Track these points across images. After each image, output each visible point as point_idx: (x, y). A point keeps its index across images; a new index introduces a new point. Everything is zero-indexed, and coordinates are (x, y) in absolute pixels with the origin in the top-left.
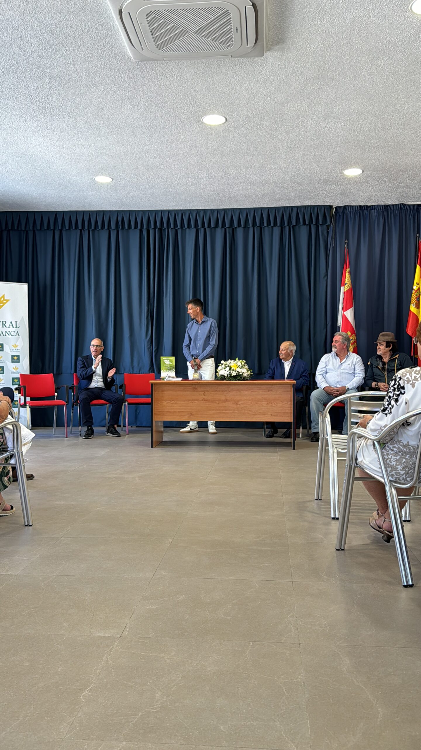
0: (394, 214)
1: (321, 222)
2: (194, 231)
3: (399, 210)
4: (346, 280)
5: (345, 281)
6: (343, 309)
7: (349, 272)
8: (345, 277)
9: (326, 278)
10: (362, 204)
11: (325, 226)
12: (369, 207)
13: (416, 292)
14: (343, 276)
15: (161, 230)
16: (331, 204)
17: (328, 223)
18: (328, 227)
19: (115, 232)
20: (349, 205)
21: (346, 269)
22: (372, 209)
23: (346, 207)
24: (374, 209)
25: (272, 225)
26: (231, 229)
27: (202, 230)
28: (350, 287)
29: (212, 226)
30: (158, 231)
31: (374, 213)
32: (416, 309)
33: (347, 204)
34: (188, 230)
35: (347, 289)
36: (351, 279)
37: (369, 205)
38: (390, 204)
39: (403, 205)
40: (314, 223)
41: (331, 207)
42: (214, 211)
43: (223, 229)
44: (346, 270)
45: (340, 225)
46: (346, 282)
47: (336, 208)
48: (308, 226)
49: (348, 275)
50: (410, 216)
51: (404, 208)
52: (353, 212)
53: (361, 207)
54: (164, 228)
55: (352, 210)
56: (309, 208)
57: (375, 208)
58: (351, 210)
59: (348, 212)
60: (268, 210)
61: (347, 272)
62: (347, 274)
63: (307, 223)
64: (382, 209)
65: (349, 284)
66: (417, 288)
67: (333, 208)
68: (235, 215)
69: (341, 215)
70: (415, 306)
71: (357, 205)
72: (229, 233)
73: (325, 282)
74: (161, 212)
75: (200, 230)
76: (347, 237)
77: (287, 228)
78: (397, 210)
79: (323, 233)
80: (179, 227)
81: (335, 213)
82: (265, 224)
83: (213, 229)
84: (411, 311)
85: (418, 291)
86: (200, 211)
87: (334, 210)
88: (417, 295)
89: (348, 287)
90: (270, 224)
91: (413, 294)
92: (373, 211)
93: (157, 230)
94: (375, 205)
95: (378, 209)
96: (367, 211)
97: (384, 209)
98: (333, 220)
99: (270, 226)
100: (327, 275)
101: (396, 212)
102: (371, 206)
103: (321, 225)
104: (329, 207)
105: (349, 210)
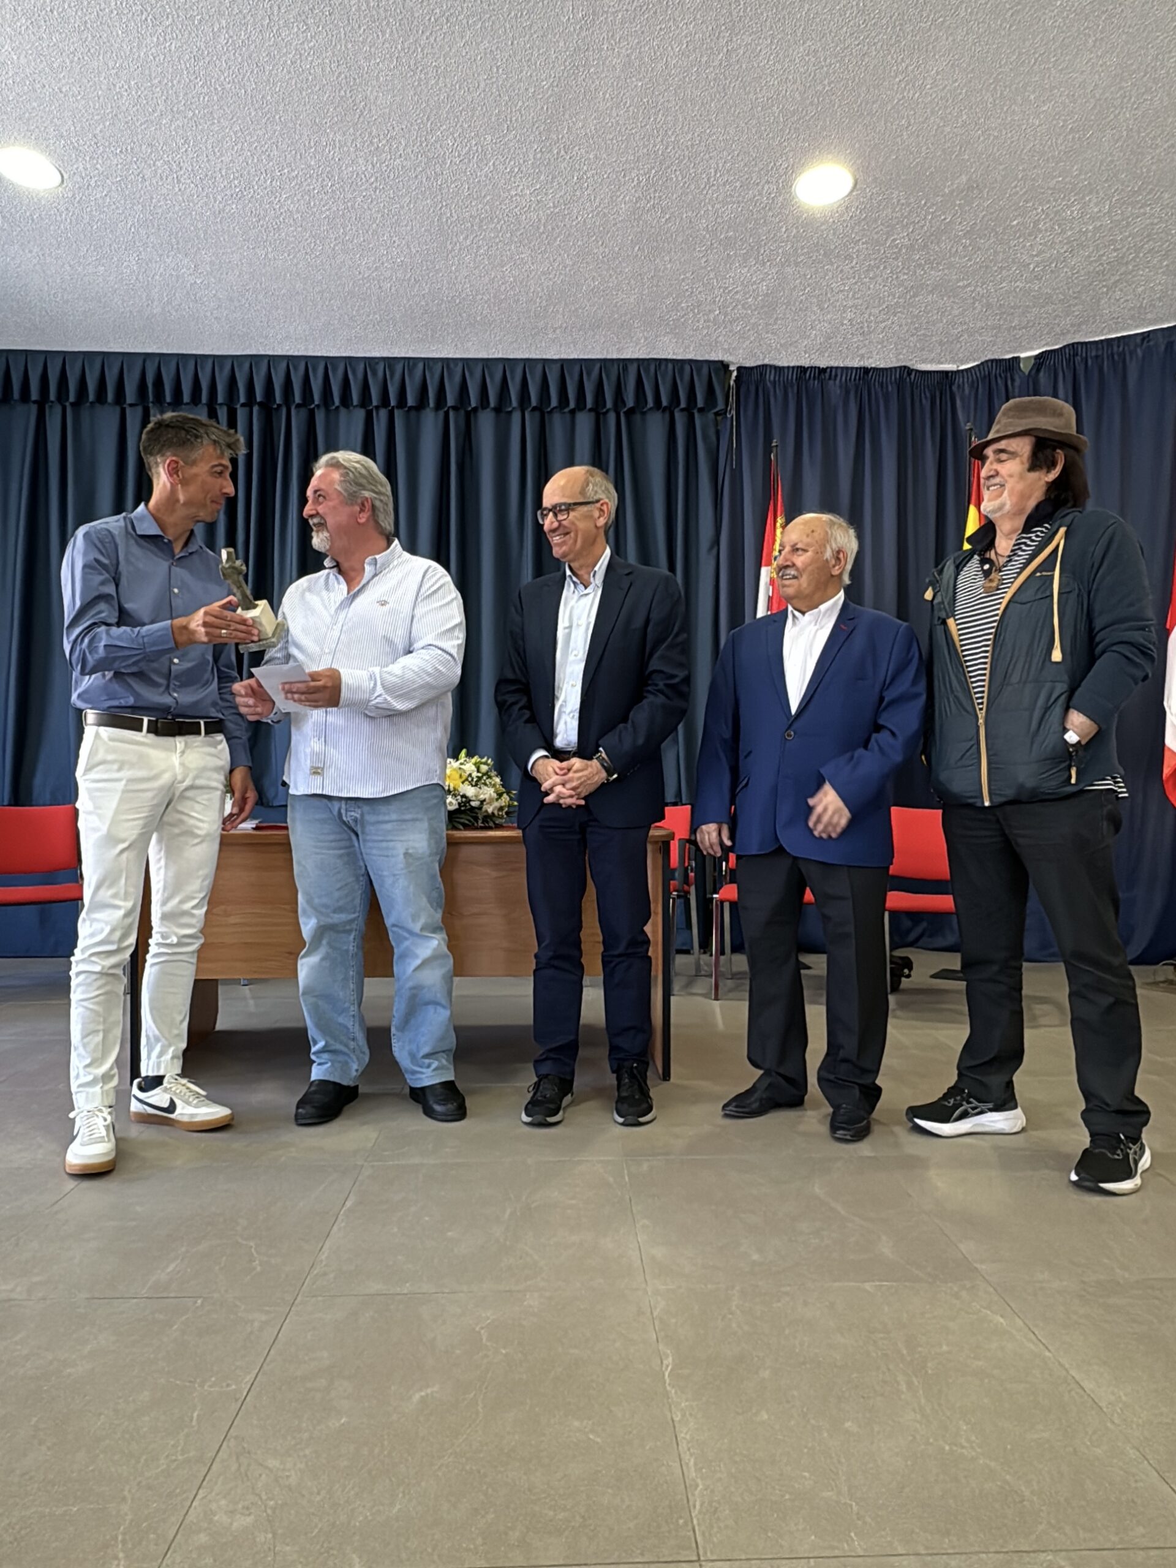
0: (885, 390)
1: (700, 403)
2: (360, 415)
3: (896, 382)
9: (714, 551)
10: (805, 363)
11: (711, 415)
12: (823, 371)
15: (268, 408)
16: (726, 358)
17: (720, 406)
18: (720, 417)
19: (139, 410)
20: (771, 363)
22: (829, 379)
23: (763, 369)
25: (572, 405)
26: (462, 412)
27: (383, 413)
29: (411, 401)
30: (260, 413)
31: (835, 389)
33: (766, 362)
34: (343, 411)
37: (823, 364)
38: (873, 366)
39: (906, 370)
41: (724, 366)
42: (415, 365)
43: (441, 413)
45: (750, 413)
47: (739, 369)
48: (667, 415)
50: (924, 401)
51: (908, 379)
52: (782, 384)
53: (802, 370)
54: (275, 406)
55: (780, 377)
56: (670, 366)
57: (836, 376)
58: (777, 379)
59: (768, 384)
60: (562, 367)
63: (665, 403)
64: (855, 379)
67: (731, 372)
68: (471, 374)
69: (750, 388)
71: (792, 365)
72: (456, 422)
73: (712, 563)
74: (266, 361)
75: (377, 414)
77: (612, 417)
78: (891, 383)
79: (705, 437)
80: (317, 401)
81: (735, 380)
82: (554, 402)
83: (413, 413)
86: (377, 363)
87: (735, 374)
90: (568, 404)
92: (831, 382)
93: (256, 409)
94: (837, 368)
95: (844, 378)
96: (816, 382)
97: (860, 379)
98: (732, 399)
99: (566, 410)
100: (717, 542)
101: (890, 388)
102: (826, 368)
103: (700, 410)
104: (720, 365)
105: (772, 378)
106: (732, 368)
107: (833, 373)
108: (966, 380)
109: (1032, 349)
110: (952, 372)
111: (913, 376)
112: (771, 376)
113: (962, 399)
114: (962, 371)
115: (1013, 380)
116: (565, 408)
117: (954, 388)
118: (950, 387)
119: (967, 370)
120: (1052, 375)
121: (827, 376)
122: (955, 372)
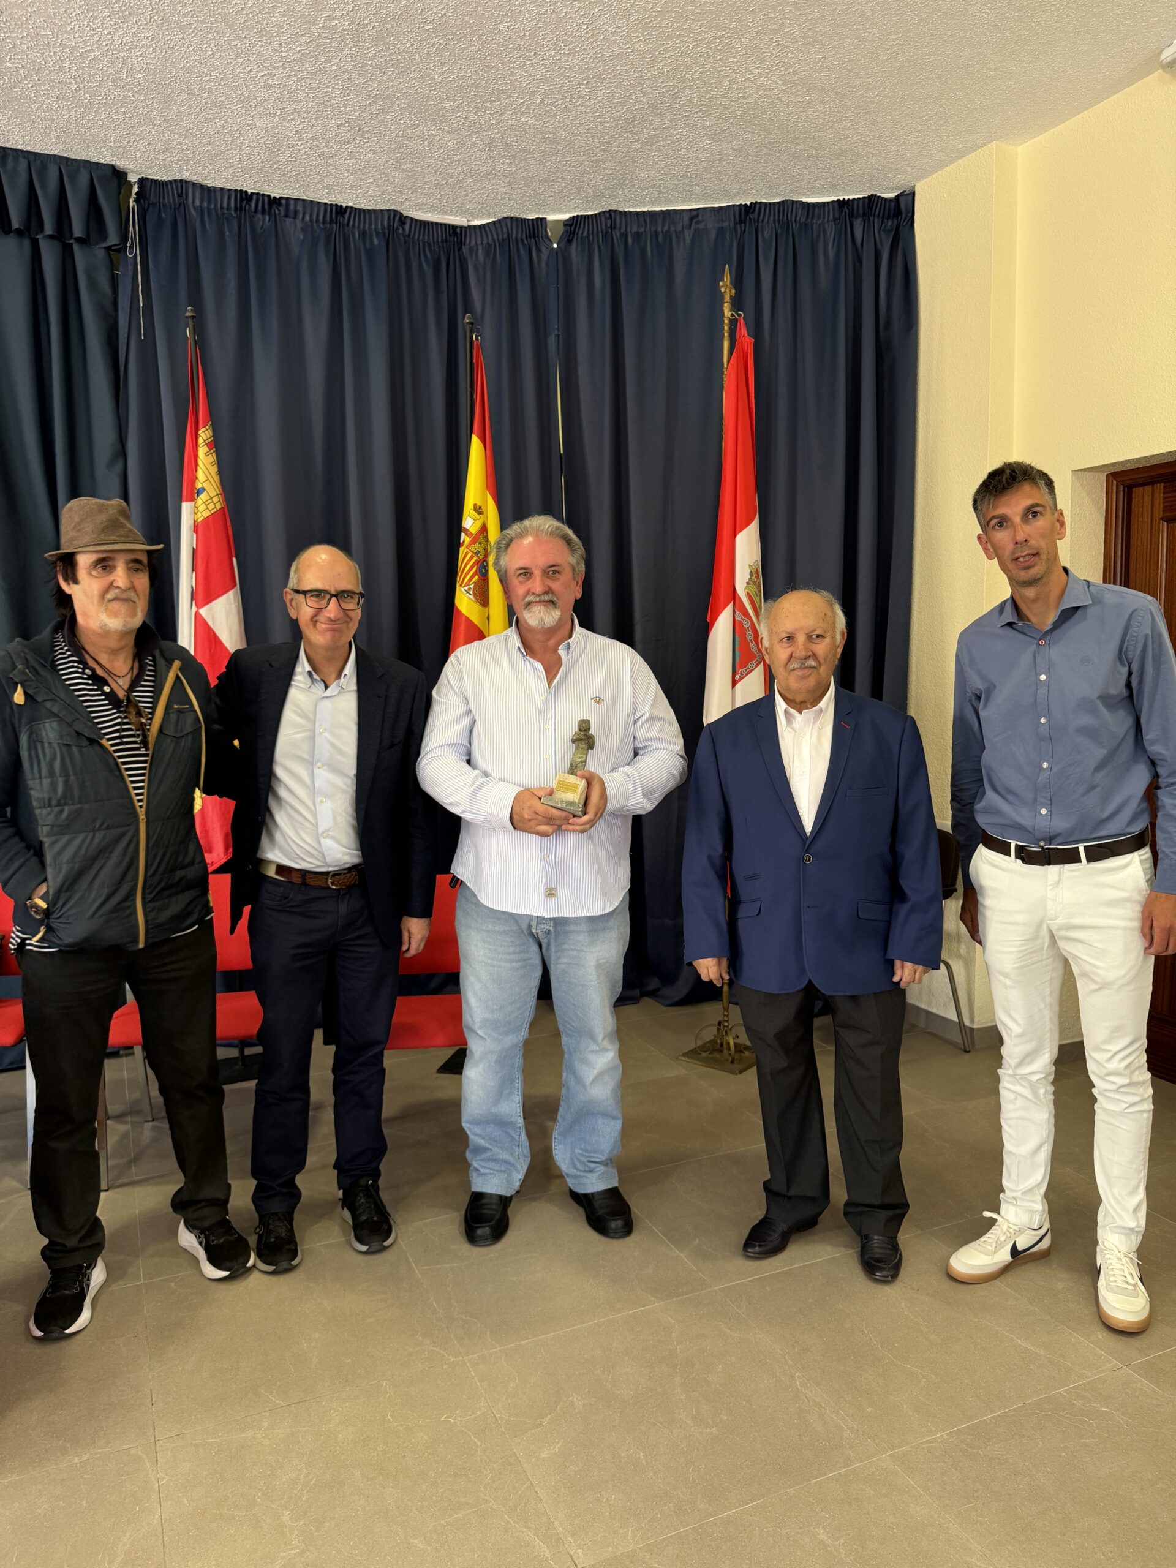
0: (368, 246)
1: (78, 231)
3: (384, 233)
4: (201, 475)
5: (194, 479)
6: (193, 596)
7: (215, 445)
8: (196, 464)
9: (119, 467)
10: (249, 187)
11: (99, 252)
12: (275, 202)
14: (185, 462)
16: (119, 164)
17: (113, 239)
18: (115, 253)
20: (194, 179)
21: (197, 430)
22: (287, 216)
23: (182, 187)
24: (295, 218)
28: (219, 506)
31: (294, 230)
32: (477, 607)
33: (185, 176)
35: (207, 514)
36: (220, 472)
37: (276, 194)
38: (350, 204)
39: (396, 218)
40: (49, 229)
41: (118, 175)
44: (197, 436)
45: (163, 253)
46: (199, 486)
47: (142, 182)
48: (27, 243)
49: (206, 454)
50: (425, 267)
51: (401, 231)
52: (213, 212)
53: (244, 197)
55: (209, 202)
56: (23, 164)
57: (296, 212)
58: (205, 204)
59: (193, 212)
61: (200, 440)
62: (202, 450)
64: (324, 222)
65: (213, 493)
67: (130, 184)
69: (163, 215)
71: (228, 186)
76: (196, 300)
78: (377, 233)
79: (93, 285)
81: (137, 200)
84: (459, 612)
87: (135, 189)
89: (211, 506)
92: (289, 220)
94: (296, 201)
95: (307, 218)
96: (267, 217)
97: (331, 222)
98: (133, 230)
100: (121, 452)
101: (376, 242)
102: (281, 198)
103: (79, 240)
104: (109, 172)
105: (197, 203)
106: (133, 178)
107: (292, 207)
108: (479, 242)
109: (560, 211)
110: (461, 227)
111: (407, 227)
112: (195, 201)
113: (476, 267)
114: (475, 227)
115: (539, 251)
117: (465, 250)
118: (460, 249)
119: (480, 227)
120: (586, 252)
121: (283, 213)
122: (465, 227)
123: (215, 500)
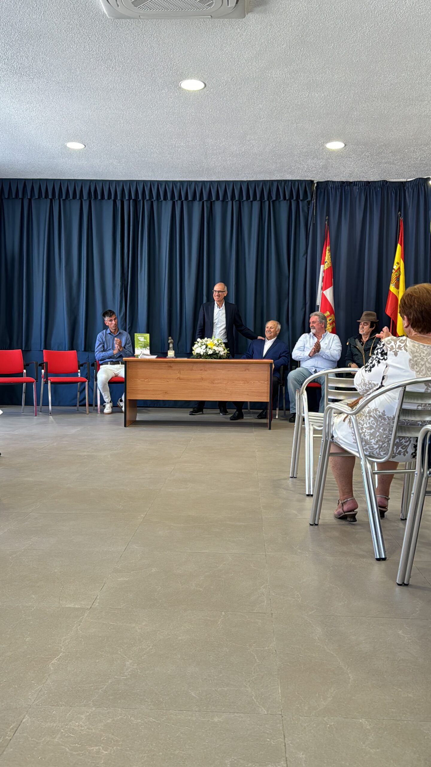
0: (376, 190)
1: (301, 198)
2: (170, 203)
3: (381, 187)
4: (326, 258)
5: (324, 259)
6: (322, 288)
7: (329, 250)
8: (325, 255)
9: (305, 256)
10: (344, 180)
11: (306, 202)
12: (351, 183)
13: (396, 272)
14: (322, 255)
15: (136, 201)
16: (312, 179)
17: (309, 199)
18: (309, 203)
19: (88, 202)
20: (330, 180)
21: (326, 247)
22: (354, 186)
23: (327, 182)
24: (356, 186)
25: (251, 199)
26: (209, 202)
27: (179, 202)
28: (330, 266)
29: (190, 198)
30: (133, 202)
31: (356, 189)
32: (395, 289)
33: (328, 180)
34: (164, 202)
35: (327, 268)
36: (331, 257)
37: (351, 180)
38: (372, 180)
39: (385, 182)
40: (295, 198)
41: (312, 182)
42: (191, 183)
43: (201, 202)
44: (326, 248)
45: (321, 201)
46: (326, 261)
47: (318, 183)
48: (289, 201)
49: (328, 253)
50: (392, 194)
51: (386, 185)
52: (335, 188)
53: (343, 182)
54: (139, 200)
56: (290, 183)
57: (357, 184)
58: (333, 186)
59: (330, 188)
60: (248, 183)
61: (327, 250)
62: (327, 252)
63: (287, 198)
64: (364, 186)
65: (329, 262)
66: (398, 267)
67: (314, 184)
68: (213, 188)
69: (322, 190)
70: (395, 286)
71: (339, 181)
72: (207, 206)
73: (304, 260)
74: (135, 183)
75: (177, 202)
76: (328, 214)
77: (267, 203)
78: (379, 187)
79: (303, 211)
80: (155, 199)
81: (316, 188)
82: (244, 198)
83: (191, 202)
84: (390, 291)
85: (398, 271)
86: (177, 183)
87: (316, 185)
88: (396, 275)
89: (328, 266)
90: (250, 198)
91: (393, 274)
92: (355, 187)
93: (131, 201)
94: (357, 182)
95: (360, 186)
96: (349, 187)
97: (366, 186)
98: (314, 196)
99: (249, 201)
100: (306, 252)
101: (378, 189)
102: (353, 182)
103: (301, 200)
104: (310, 182)
105: (331, 186)
106: (315, 182)
108: (410, 185)
110: (404, 182)
111: (388, 184)
113: (408, 193)
114: (408, 181)
116: (249, 200)
117: (405, 188)
119: (410, 181)
121: (353, 185)
122: (406, 182)
123: (329, 264)
